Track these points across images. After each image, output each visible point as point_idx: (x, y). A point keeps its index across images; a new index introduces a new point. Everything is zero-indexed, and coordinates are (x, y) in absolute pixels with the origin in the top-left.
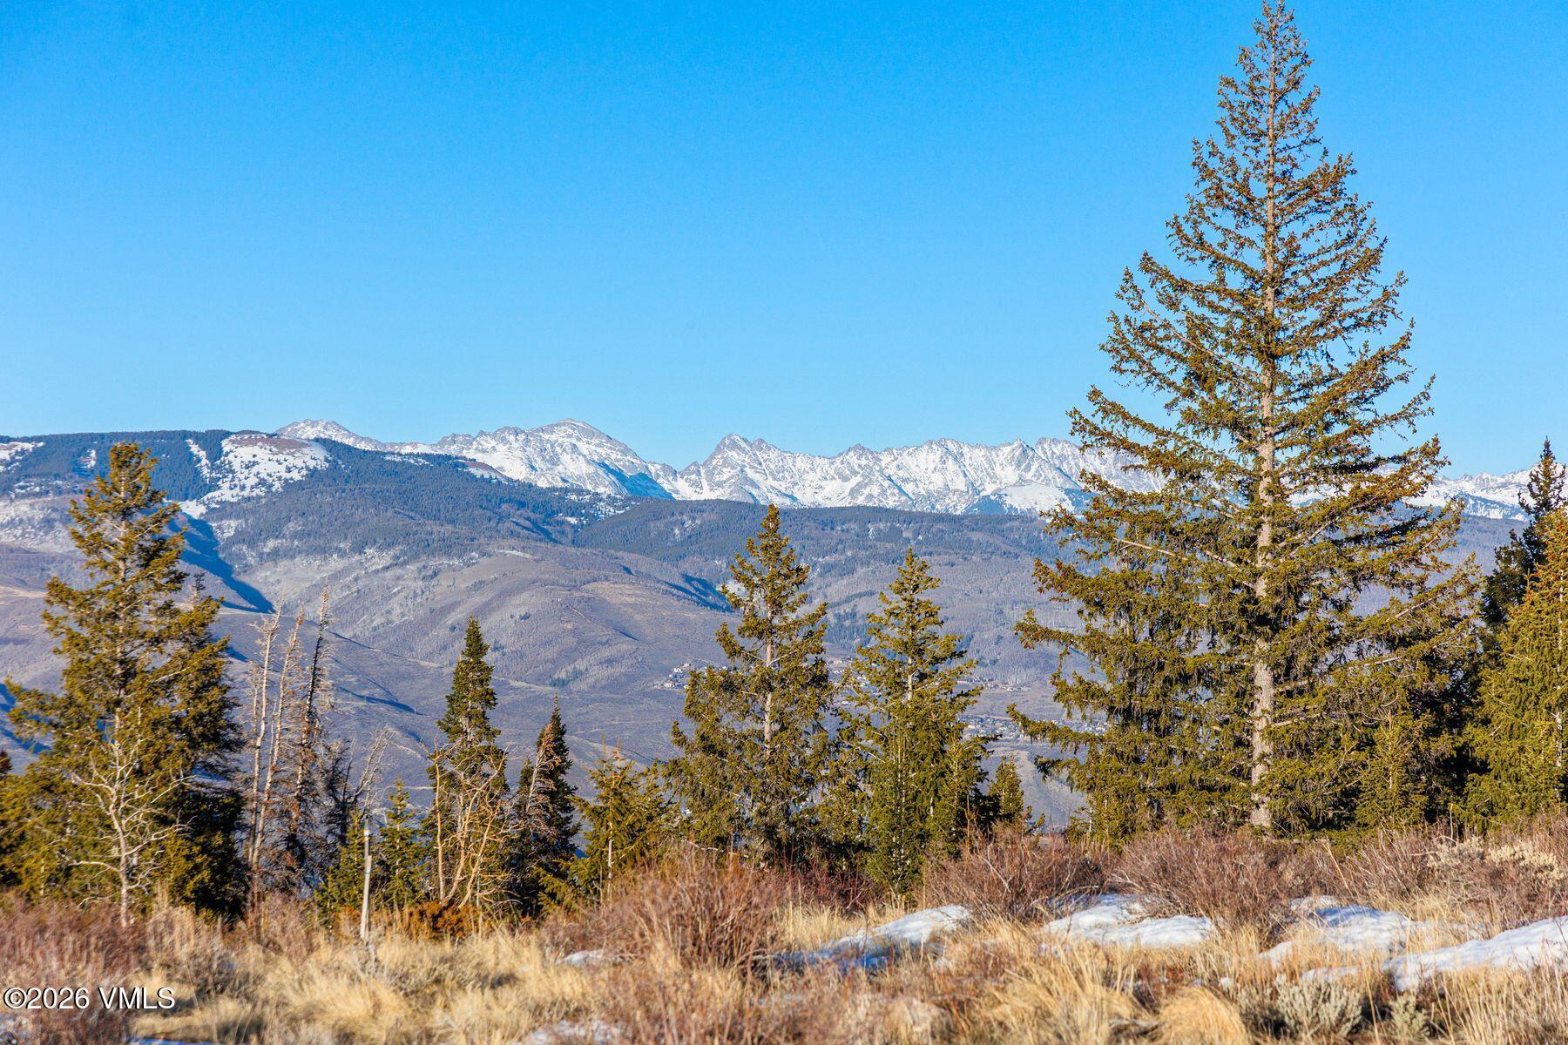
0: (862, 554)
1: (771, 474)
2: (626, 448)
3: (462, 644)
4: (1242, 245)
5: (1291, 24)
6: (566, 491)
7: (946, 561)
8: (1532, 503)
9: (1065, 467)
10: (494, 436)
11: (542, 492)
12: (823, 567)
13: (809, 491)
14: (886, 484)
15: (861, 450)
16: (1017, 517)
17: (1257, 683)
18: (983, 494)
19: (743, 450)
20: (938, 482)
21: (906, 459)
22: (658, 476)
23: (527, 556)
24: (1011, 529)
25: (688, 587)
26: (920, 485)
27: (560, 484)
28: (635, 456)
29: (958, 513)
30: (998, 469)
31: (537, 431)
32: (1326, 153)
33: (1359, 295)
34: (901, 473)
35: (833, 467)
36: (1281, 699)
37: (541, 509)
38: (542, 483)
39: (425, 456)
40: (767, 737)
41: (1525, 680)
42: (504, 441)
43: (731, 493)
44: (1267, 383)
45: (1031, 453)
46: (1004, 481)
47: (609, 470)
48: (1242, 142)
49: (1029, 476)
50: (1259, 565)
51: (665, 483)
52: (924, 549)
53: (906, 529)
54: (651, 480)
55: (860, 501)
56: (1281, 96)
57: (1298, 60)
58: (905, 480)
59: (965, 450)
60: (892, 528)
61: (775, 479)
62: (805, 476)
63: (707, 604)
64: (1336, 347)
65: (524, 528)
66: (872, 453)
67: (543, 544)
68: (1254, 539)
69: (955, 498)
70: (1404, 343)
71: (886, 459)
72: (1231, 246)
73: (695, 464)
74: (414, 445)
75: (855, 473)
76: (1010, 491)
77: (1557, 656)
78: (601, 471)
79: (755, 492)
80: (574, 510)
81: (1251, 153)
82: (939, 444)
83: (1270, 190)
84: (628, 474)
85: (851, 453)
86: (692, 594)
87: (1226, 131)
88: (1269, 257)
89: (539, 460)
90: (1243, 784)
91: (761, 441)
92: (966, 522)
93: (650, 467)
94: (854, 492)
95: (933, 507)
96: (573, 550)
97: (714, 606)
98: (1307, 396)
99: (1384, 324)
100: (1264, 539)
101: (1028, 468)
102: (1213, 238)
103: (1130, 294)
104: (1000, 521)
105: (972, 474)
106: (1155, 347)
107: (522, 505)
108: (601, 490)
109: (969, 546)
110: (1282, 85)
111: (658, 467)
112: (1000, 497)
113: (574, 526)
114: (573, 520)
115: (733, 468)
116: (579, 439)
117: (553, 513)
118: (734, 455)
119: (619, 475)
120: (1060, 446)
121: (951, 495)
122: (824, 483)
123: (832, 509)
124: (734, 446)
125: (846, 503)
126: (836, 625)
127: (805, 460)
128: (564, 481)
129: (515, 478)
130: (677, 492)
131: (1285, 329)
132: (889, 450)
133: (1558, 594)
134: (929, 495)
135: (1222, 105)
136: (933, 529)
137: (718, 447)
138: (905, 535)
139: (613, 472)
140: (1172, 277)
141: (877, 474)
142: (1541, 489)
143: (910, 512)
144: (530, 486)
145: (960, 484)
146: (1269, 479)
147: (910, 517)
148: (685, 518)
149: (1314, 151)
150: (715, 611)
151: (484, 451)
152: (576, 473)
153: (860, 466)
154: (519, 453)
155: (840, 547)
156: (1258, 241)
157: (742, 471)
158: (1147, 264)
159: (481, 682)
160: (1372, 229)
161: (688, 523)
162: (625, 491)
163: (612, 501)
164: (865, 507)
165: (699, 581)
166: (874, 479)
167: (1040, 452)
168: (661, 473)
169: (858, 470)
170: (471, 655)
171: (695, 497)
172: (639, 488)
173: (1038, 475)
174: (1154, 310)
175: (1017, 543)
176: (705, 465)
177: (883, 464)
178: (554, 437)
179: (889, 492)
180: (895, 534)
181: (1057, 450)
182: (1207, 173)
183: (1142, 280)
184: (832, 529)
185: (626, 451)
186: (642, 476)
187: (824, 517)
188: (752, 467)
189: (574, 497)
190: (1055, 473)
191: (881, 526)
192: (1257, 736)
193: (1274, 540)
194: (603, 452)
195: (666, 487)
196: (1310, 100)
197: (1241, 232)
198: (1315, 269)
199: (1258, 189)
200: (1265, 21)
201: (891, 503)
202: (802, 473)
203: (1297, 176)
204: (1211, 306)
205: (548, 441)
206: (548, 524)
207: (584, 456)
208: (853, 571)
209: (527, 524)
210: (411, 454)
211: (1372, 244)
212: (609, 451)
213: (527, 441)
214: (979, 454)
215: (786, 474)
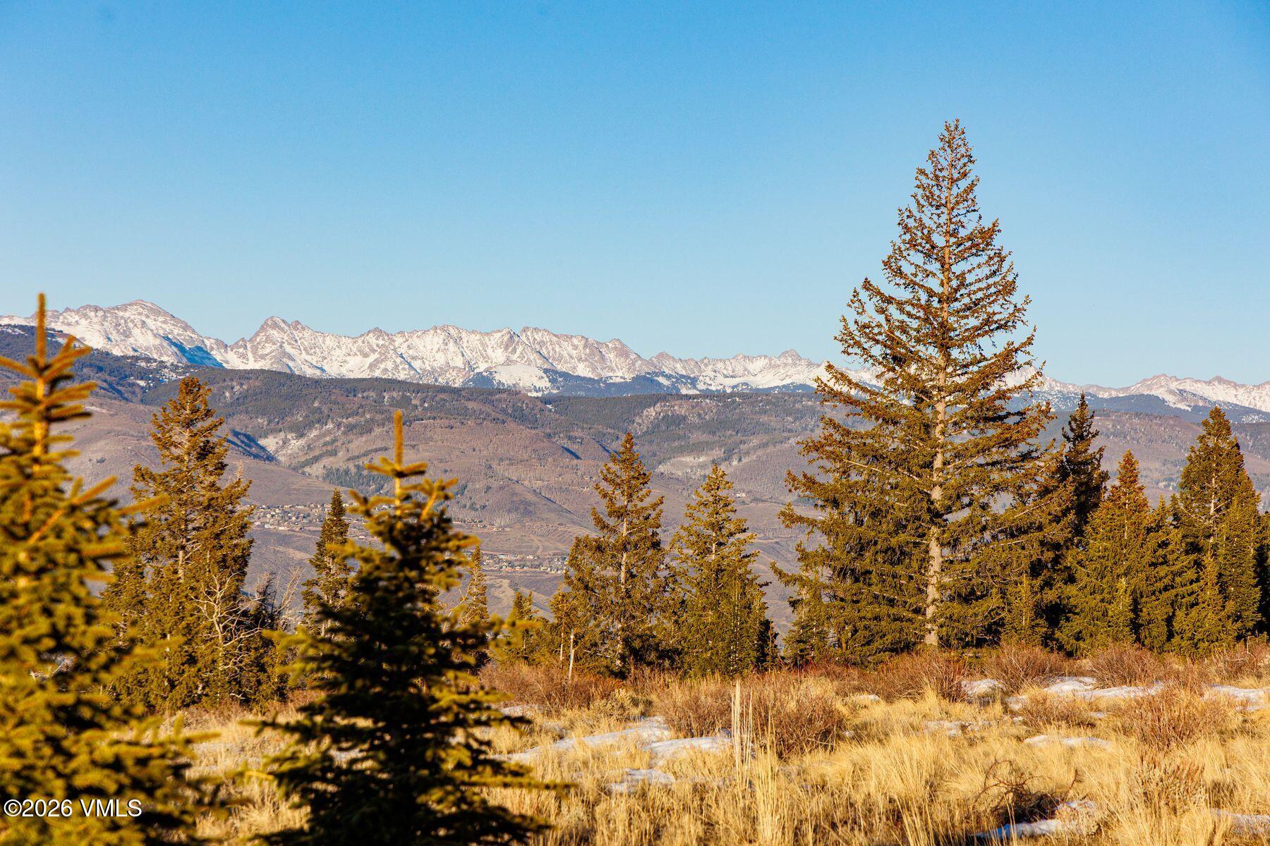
0: (379, 417)
1: (305, 349)
2: (186, 325)
3: (329, 507)
4: (928, 276)
5: (962, 136)
6: (137, 358)
7: (447, 424)
8: (1071, 435)
9: (544, 351)
10: (77, 312)
11: (117, 359)
12: (346, 426)
13: (336, 364)
14: (399, 360)
15: (378, 332)
16: (504, 391)
17: (931, 553)
18: (477, 371)
19: (282, 330)
20: (440, 360)
21: (415, 341)
22: (212, 349)
23: (104, 411)
24: (500, 400)
25: (235, 440)
26: (427, 363)
27: (131, 353)
28: (194, 332)
29: (456, 385)
30: (489, 351)
31: (113, 309)
32: (980, 218)
33: (1002, 310)
34: (411, 352)
35: (356, 345)
36: (947, 564)
37: (116, 373)
38: (117, 352)
39: (21, 327)
40: (623, 581)
41: (1104, 557)
42: (85, 316)
43: (272, 364)
44: (943, 365)
45: (516, 339)
46: (495, 360)
47: (172, 343)
48: (928, 210)
49: (515, 357)
50: (935, 479)
51: (218, 355)
52: (429, 414)
53: (415, 397)
54: (206, 352)
55: (377, 374)
56: (953, 181)
57: (966, 160)
58: (414, 358)
59: (464, 335)
60: (403, 397)
61: (308, 354)
62: (332, 352)
63: (250, 454)
64: (984, 341)
65: (101, 388)
66: (388, 335)
67: (117, 402)
68: (931, 463)
69: (454, 374)
70: (1029, 341)
71: (399, 340)
72: (920, 276)
73: (243, 339)
74: (11, 317)
75: (374, 351)
76: (499, 369)
77: (1124, 543)
78: (165, 344)
79: (291, 364)
80: (143, 375)
81: (935, 217)
82: (443, 329)
83: (947, 241)
84: (188, 347)
85: (371, 335)
86: (238, 446)
87: (918, 202)
88: (945, 285)
89: (114, 332)
90: (920, 618)
91: (298, 323)
92: (463, 393)
93: (206, 341)
94: (372, 367)
95: (436, 380)
96: (142, 407)
97: (256, 456)
98: (966, 373)
99: (1014, 327)
100: (938, 463)
101: (514, 351)
102: (908, 269)
103: (856, 304)
104: (492, 393)
105: (468, 353)
106: (874, 340)
107: (100, 369)
108: (165, 358)
109: (465, 413)
110: (956, 176)
111: (213, 341)
112: (491, 373)
113: (142, 388)
114: (142, 383)
115: (274, 344)
116: (147, 317)
117: (126, 377)
118: (275, 333)
119: (180, 347)
120: (540, 334)
121: (451, 371)
122: (348, 358)
123: (354, 380)
124: (275, 326)
125: (365, 375)
126: (356, 474)
127: (333, 338)
128: (135, 350)
129: (95, 347)
130: (227, 362)
131: (955, 330)
132: (401, 333)
133: (1125, 504)
134: (433, 371)
135: (918, 187)
136: (437, 399)
137: (262, 326)
138: (414, 402)
139: (176, 345)
140: (882, 294)
141: (391, 352)
142: (1078, 425)
143: (418, 384)
144: (107, 354)
145: (459, 362)
146: (942, 425)
147: (418, 388)
148: (234, 383)
149: (974, 216)
150: (257, 460)
151: (69, 324)
152: (145, 344)
153: (378, 345)
154: (98, 327)
155: (360, 410)
156: (938, 273)
157: (281, 346)
158: (867, 285)
159: (342, 533)
160: (1011, 268)
161: (237, 388)
162: (185, 360)
163: (174, 368)
164: (381, 379)
165: (245, 435)
166: (389, 356)
167: (524, 338)
168: (215, 346)
169: (376, 348)
170: (335, 515)
171: (242, 367)
172: (196, 356)
173: (521, 356)
174: (871, 315)
175: (504, 411)
176: (251, 340)
177: (397, 344)
178: (127, 315)
179: (401, 367)
180: (405, 402)
181: (538, 337)
182: (907, 229)
183: (864, 295)
184: (355, 396)
185: (186, 327)
186: (199, 349)
187: (348, 386)
188: (289, 344)
189: (143, 364)
190: (536, 356)
191: (395, 394)
192: (930, 587)
193: (944, 464)
194: (168, 327)
195: (219, 358)
196: (973, 184)
197: (926, 267)
198: (975, 293)
199: (939, 240)
200: (946, 134)
201: (402, 376)
202: (331, 350)
203: (963, 233)
204: (909, 315)
205: (122, 317)
206: (121, 385)
207: (152, 330)
208: (370, 431)
209: (105, 385)
210: (9, 325)
211: (1010, 278)
212: (172, 327)
213: (105, 317)
214: (475, 339)
215: (318, 350)
